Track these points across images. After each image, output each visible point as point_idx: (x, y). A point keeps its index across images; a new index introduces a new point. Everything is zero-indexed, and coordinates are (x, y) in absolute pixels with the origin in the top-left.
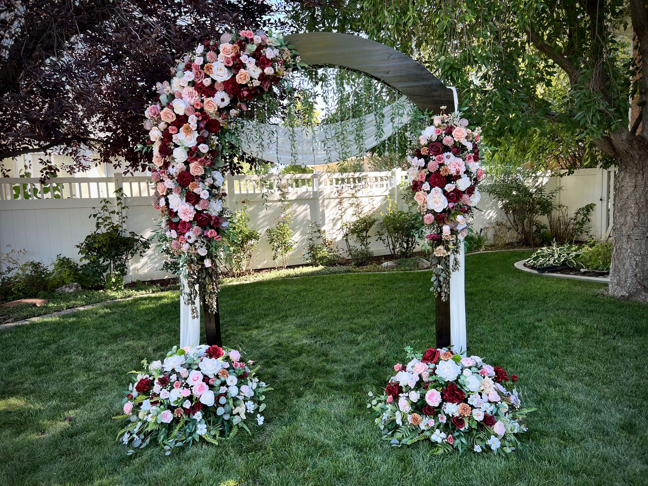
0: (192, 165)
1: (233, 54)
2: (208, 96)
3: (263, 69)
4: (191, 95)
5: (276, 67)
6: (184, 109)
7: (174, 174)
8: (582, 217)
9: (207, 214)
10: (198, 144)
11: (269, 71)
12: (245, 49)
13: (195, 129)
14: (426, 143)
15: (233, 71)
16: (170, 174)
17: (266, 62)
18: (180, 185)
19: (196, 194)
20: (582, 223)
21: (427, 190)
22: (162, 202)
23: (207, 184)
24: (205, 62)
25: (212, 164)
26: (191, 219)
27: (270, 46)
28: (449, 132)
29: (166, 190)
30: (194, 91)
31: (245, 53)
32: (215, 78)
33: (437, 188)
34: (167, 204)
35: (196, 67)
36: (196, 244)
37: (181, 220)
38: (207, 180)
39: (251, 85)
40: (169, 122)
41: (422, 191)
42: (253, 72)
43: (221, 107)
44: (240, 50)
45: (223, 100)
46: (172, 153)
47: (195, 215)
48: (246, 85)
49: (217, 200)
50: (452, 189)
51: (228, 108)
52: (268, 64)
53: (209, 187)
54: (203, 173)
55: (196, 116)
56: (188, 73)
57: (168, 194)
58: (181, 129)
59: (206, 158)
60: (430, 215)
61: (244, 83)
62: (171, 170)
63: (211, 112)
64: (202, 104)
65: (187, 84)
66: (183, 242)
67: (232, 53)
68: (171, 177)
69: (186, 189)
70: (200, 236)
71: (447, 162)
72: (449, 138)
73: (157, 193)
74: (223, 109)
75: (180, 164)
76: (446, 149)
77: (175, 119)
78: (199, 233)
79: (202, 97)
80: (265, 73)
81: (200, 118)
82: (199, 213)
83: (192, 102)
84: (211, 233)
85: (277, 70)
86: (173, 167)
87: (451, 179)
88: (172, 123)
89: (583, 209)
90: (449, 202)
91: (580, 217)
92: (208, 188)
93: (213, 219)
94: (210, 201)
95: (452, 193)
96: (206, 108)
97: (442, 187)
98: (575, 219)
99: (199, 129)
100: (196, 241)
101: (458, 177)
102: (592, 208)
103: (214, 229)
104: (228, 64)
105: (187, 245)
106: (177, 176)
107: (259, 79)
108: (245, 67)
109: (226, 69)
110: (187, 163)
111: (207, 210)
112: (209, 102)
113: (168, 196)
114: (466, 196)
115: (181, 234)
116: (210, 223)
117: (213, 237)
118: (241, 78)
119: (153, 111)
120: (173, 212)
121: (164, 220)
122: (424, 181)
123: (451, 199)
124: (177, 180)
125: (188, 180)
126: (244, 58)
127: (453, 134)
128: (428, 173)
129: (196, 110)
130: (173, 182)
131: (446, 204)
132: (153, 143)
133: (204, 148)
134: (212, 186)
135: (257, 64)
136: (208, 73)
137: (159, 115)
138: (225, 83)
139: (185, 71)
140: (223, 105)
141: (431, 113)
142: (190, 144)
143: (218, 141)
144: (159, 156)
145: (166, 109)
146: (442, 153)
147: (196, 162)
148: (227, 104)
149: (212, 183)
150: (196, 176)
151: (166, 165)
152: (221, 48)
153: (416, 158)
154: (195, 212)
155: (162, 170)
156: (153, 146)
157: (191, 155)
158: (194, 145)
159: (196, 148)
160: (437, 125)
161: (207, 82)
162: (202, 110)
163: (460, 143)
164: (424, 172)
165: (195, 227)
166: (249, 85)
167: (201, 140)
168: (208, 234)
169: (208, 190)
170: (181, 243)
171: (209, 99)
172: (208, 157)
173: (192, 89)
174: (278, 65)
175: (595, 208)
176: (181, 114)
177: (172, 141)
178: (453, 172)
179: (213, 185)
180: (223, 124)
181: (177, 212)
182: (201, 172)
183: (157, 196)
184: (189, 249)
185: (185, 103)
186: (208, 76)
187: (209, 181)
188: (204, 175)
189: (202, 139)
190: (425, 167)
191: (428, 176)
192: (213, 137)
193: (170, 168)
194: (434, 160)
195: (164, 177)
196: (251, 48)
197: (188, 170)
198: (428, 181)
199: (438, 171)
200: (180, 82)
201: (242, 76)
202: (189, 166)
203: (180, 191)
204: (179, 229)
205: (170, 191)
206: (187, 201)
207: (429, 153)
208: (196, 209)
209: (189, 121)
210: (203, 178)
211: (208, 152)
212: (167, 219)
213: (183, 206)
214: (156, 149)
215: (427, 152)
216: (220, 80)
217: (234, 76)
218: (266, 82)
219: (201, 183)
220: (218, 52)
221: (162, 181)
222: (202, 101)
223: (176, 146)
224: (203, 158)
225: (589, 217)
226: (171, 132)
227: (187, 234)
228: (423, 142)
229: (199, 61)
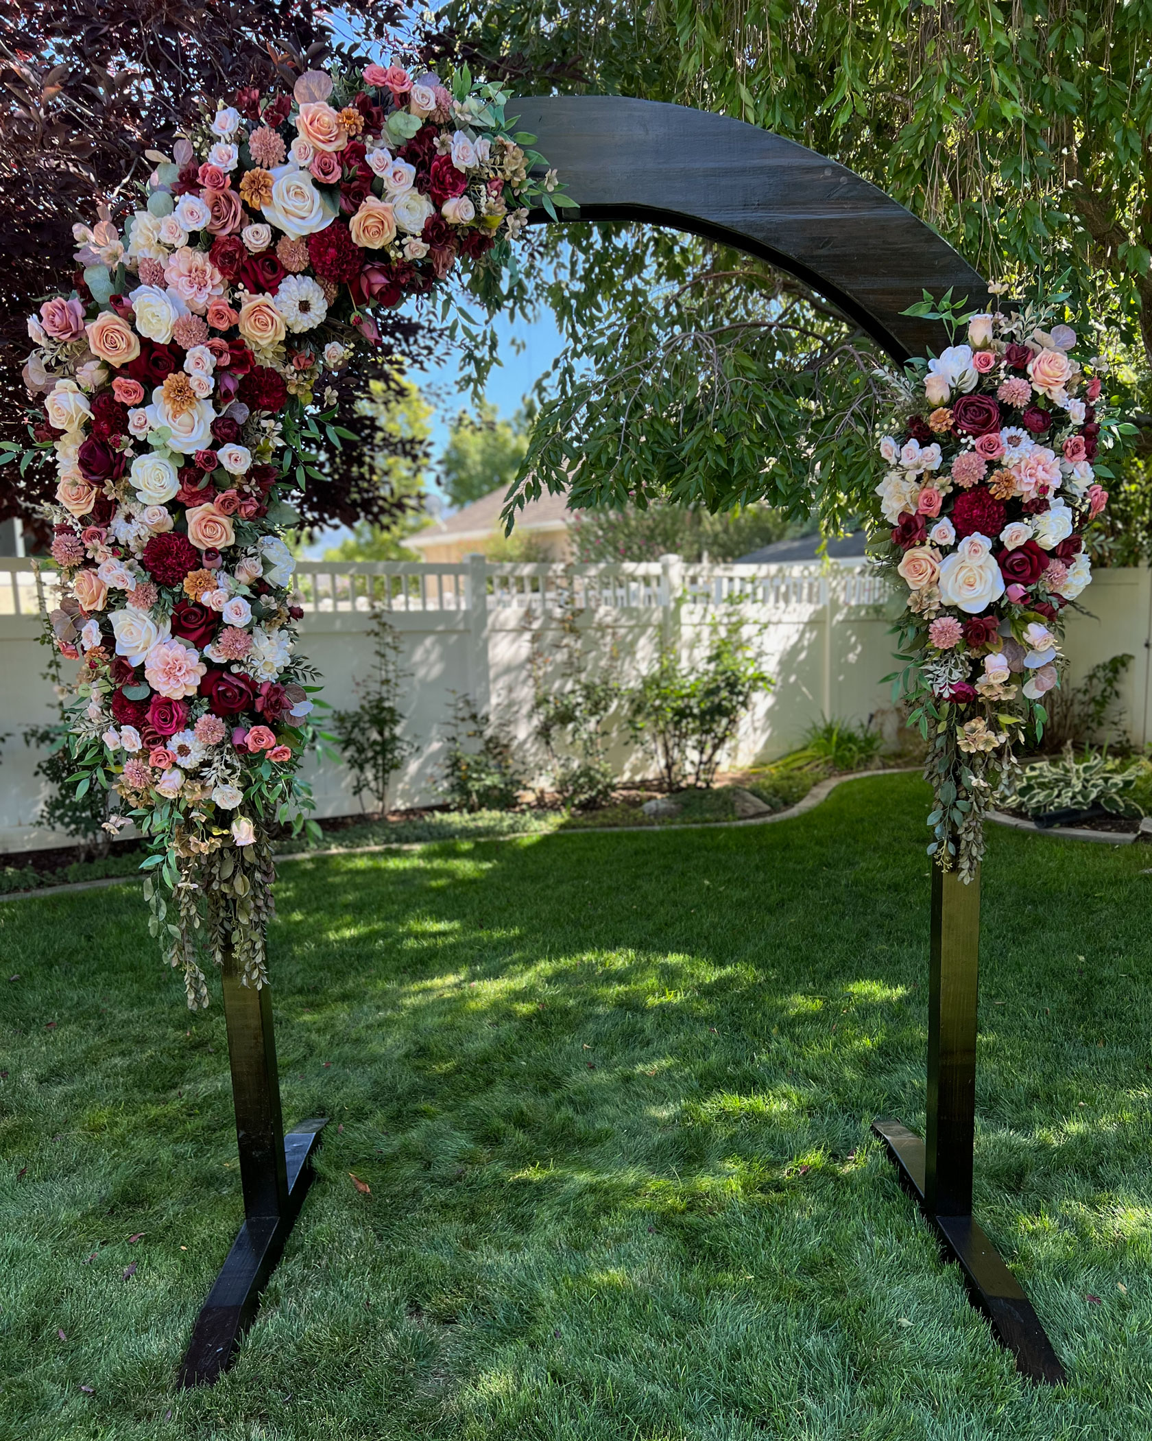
0: (194, 515)
1: (342, 144)
2: (257, 289)
3: (438, 203)
4: (196, 278)
5: (483, 200)
6: (172, 322)
7: (132, 544)
8: (1102, 686)
9: (243, 677)
10: (216, 446)
11: (458, 210)
12: (380, 129)
13: (206, 394)
14: (946, 395)
15: (342, 203)
16: (116, 542)
17: (449, 179)
18: (153, 579)
19: (205, 609)
20: (1102, 702)
21: (943, 543)
22: (91, 635)
23: (242, 577)
24: (244, 164)
25: (261, 513)
26: (192, 692)
27: (465, 126)
28: (1019, 364)
29: (104, 593)
30: (209, 267)
31: (382, 143)
32: (281, 222)
33: (977, 537)
34: (109, 640)
35: (216, 177)
36: (206, 772)
37: (153, 692)
38: (246, 563)
39: (400, 255)
40: (116, 361)
41: (927, 548)
42: (406, 212)
43: (297, 330)
44: (367, 130)
45: (305, 307)
46: (127, 472)
47: (203, 678)
48: (382, 254)
49: (275, 631)
50: (1021, 541)
51: (318, 337)
52: (454, 187)
53: (250, 586)
54: (232, 542)
55: (213, 350)
56: (187, 201)
57: (110, 607)
58: (158, 392)
59: (240, 492)
60: (949, 621)
61: (377, 246)
62: (120, 529)
63: (264, 343)
64: (234, 316)
65: (184, 240)
66: (162, 765)
67: (337, 137)
68: (120, 551)
69: (173, 594)
70: (219, 746)
71: (1010, 456)
72: (1017, 382)
73: (69, 607)
74: (302, 337)
75: (156, 509)
76: (1009, 415)
77: (136, 353)
78: (219, 736)
79: (237, 290)
80: (443, 218)
81: (226, 360)
82: (215, 671)
83: (201, 301)
84: (256, 737)
85: (484, 210)
86: (129, 518)
87: (1017, 510)
88: (124, 366)
89: (1104, 667)
90: (1007, 583)
91: (1099, 687)
92: (247, 591)
93: (264, 691)
94: (251, 632)
95: (1020, 556)
96: (248, 330)
97: (993, 532)
98: (1086, 692)
99: (218, 398)
100: (207, 764)
101: (1040, 506)
102: (1124, 665)
103: (265, 723)
104: (326, 174)
105: (177, 777)
106: (144, 550)
107: (425, 237)
108: (380, 194)
109: (317, 193)
110: (176, 507)
111: (241, 663)
112: (257, 310)
113: (111, 616)
114: (1056, 565)
115: (154, 739)
116: (253, 703)
117: (263, 752)
118: (366, 229)
119: (57, 320)
120: (128, 669)
121: (95, 692)
122: (934, 515)
123: (1016, 573)
124: (141, 563)
125: (180, 565)
126: (378, 158)
127: (1030, 370)
128: (950, 489)
129: (213, 332)
130: (130, 568)
131: (1000, 590)
132: (57, 434)
133: (235, 459)
134: (259, 587)
135: (419, 184)
136: (255, 203)
137: (78, 335)
138: (313, 241)
139: (181, 193)
140: (304, 323)
141: (960, 304)
142: (189, 445)
143: (282, 436)
144: (80, 480)
145: (106, 317)
146: (997, 429)
147: (207, 505)
148: (319, 321)
149: (260, 574)
150: (209, 551)
151: (104, 511)
152: (299, 120)
153: (913, 443)
154: (203, 670)
155: (92, 528)
156: (57, 445)
157: (195, 482)
158: (203, 448)
159: (210, 457)
160: (978, 342)
161: (255, 238)
162: (232, 334)
163: (1050, 403)
164: (941, 489)
165: (204, 717)
166: (392, 253)
167: (225, 432)
168: (249, 739)
169: (245, 597)
170: (153, 769)
171: (260, 299)
172: (247, 489)
173: (200, 258)
174: (488, 195)
175: (1131, 664)
176: (162, 338)
177: (127, 433)
178: (1026, 489)
179: (260, 581)
180: (299, 386)
181: (142, 666)
182: (224, 537)
183: (69, 613)
184: (183, 789)
185: (174, 303)
186: (258, 217)
187: (249, 569)
188: (234, 547)
189: (230, 427)
190: (944, 471)
191: (947, 500)
192: (264, 423)
193: (118, 522)
194: (973, 449)
195: (99, 551)
196: (403, 125)
197: (181, 528)
198: (950, 516)
199: (983, 484)
200: (158, 228)
201: (370, 221)
202: (183, 517)
203: (154, 598)
204: (147, 724)
205: (116, 598)
206: (174, 632)
207: (955, 427)
208: (206, 661)
209: (188, 364)
210: (230, 559)
211: (248, 475)
212: (108, 689)
213: (164, 650)
214: (67, 457)
215: (951, 422)
216: (295, 230)
217: (343, 220)
218: (443, 248)
219: (223, 574)
220: (289, 134)
221: (89, 563)
222: (236, 305)
223: (143, 448)
224: (232, 492)
225: (1118, 686)
226: (119, 397)
227: (176, 740)
228: (937, 392)
229: (223, 157)
